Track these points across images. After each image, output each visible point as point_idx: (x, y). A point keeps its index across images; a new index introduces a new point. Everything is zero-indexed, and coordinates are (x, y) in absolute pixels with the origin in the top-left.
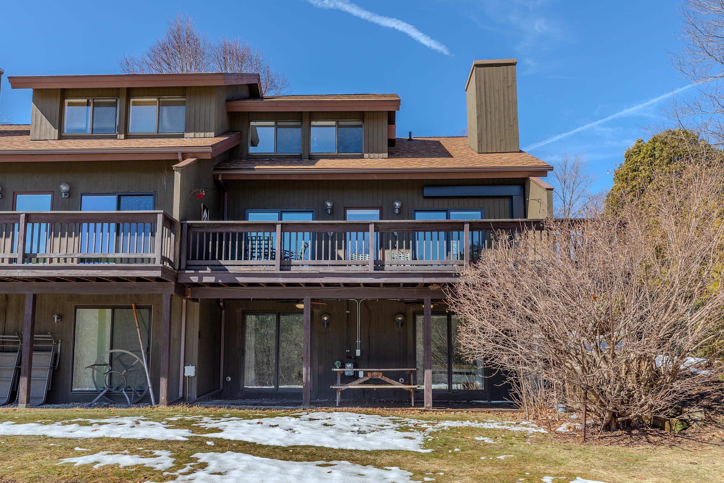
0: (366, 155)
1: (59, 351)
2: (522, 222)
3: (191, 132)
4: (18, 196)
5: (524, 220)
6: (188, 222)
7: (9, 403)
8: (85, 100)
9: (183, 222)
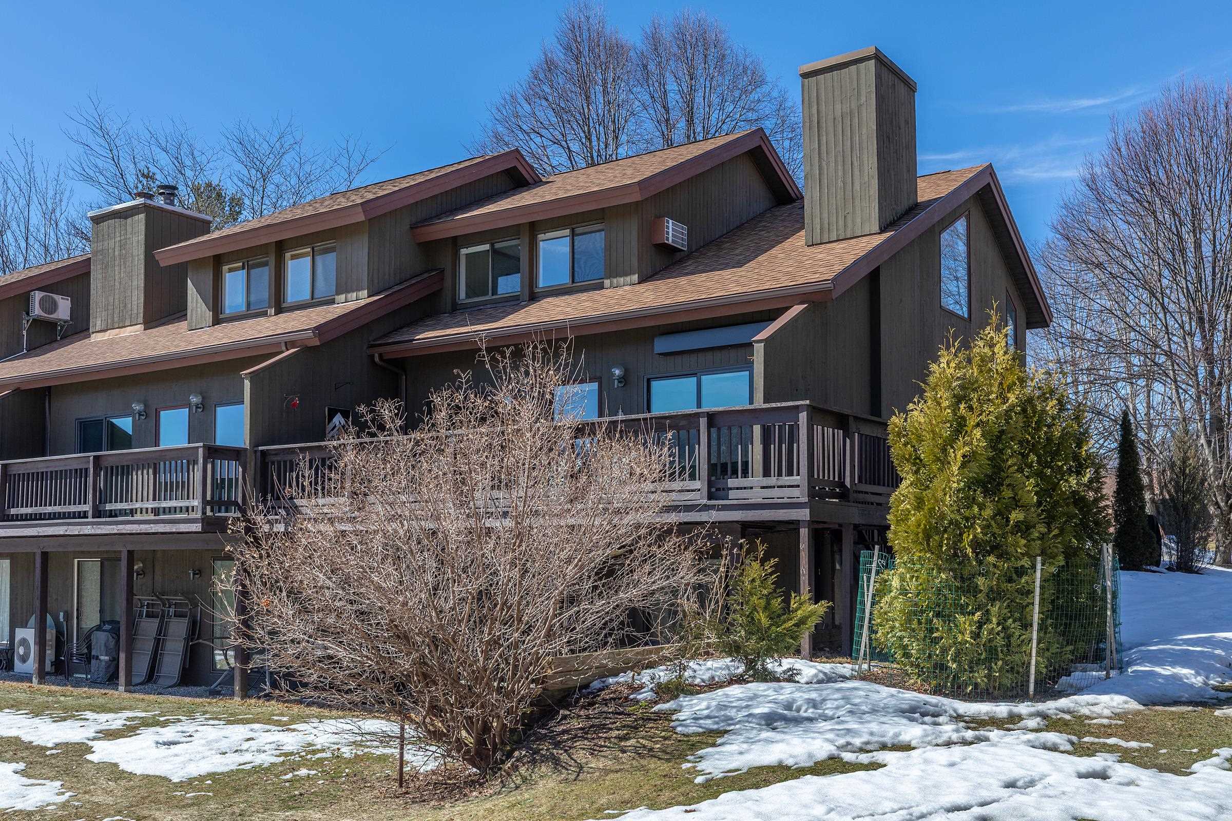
0: (607, 282)
1: (199, 618)
2: (645, 419)
3: (342, 294)
4: (162, 412)
5: (648, 415)
6: (261, 448)
7: (147, 682)
8: (241, 264)
9: (256, 449)
